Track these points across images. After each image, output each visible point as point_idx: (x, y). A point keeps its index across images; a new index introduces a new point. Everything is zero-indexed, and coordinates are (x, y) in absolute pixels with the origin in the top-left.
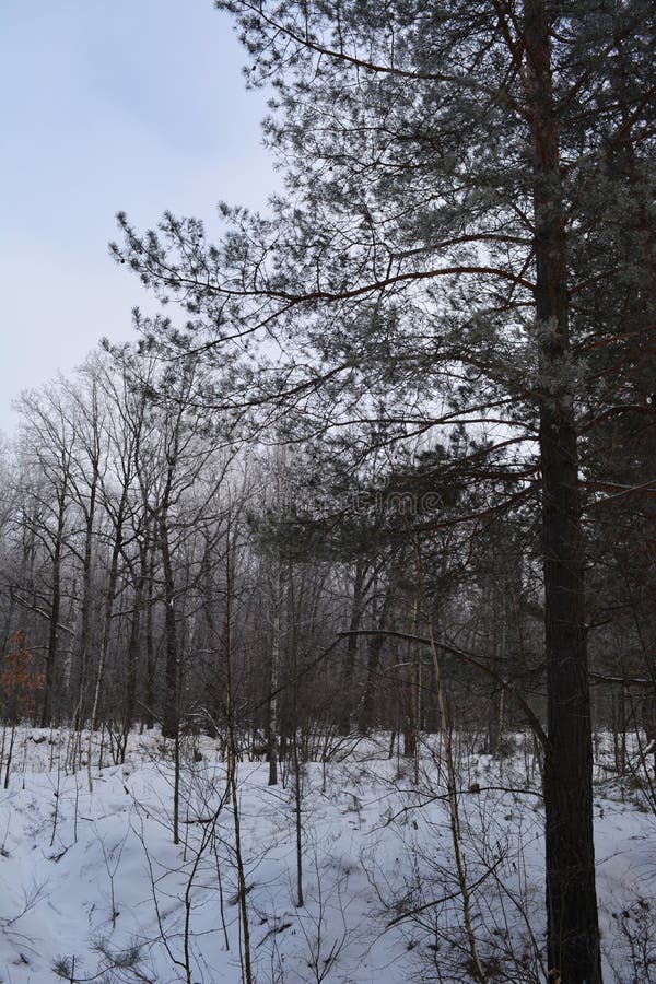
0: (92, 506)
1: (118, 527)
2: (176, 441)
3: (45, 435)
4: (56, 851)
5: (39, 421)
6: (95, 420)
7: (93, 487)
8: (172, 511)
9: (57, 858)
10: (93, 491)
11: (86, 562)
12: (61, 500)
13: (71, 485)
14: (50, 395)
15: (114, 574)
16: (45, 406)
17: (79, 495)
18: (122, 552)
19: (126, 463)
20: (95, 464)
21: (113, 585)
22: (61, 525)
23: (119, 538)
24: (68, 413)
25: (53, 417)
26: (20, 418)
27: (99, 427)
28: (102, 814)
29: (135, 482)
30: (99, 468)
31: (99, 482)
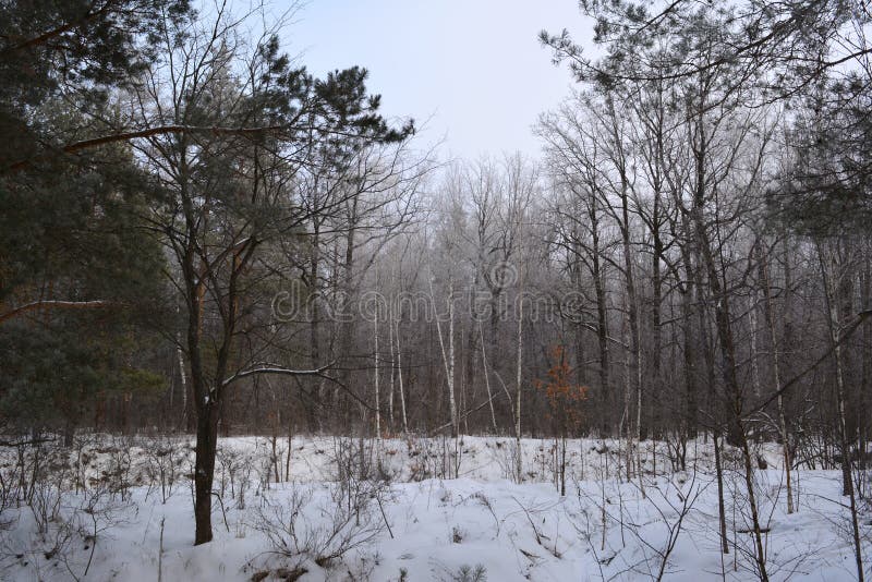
0: (626, 215)
1: (655, 232)
2: (702, 133)
3: (569, 153)
4: (604, 555)
5: (559, 140)
6: (616, 128)
7: (624, 197)
8: (710, 208)
9: (608, 561)
10: (625, 202)
11: (628, 273)
12: (592, 215)
13: (601, 199)
14: (565, 113)
15: (657, 281)
16: (564, 125)
17: (611, 208)
18: (663, 258)
19: (654, 167)
20: (623, 173)
21: (657, 293)
22: (596, 240)
23: (658, 245)
24: (586, 126)
25: (573, 133)
26: (541, 142)
27: (620, 135)
28: (647, 520)
29: (665, 185)
30: (627, 175)
31: (629, 191)
